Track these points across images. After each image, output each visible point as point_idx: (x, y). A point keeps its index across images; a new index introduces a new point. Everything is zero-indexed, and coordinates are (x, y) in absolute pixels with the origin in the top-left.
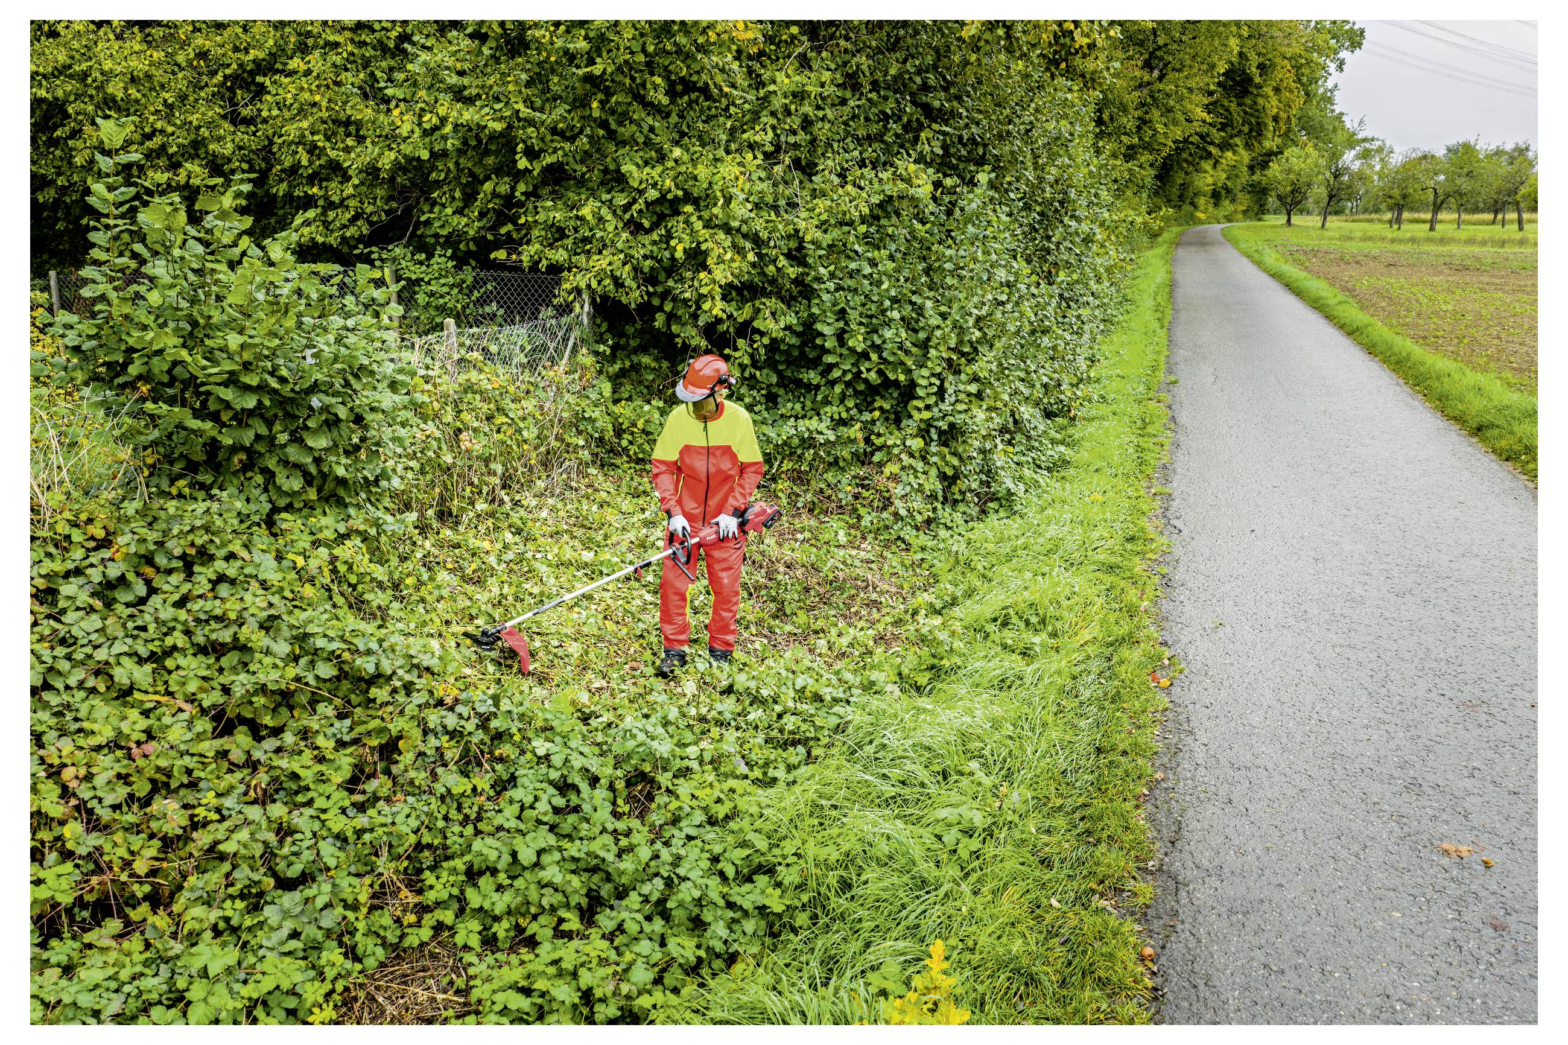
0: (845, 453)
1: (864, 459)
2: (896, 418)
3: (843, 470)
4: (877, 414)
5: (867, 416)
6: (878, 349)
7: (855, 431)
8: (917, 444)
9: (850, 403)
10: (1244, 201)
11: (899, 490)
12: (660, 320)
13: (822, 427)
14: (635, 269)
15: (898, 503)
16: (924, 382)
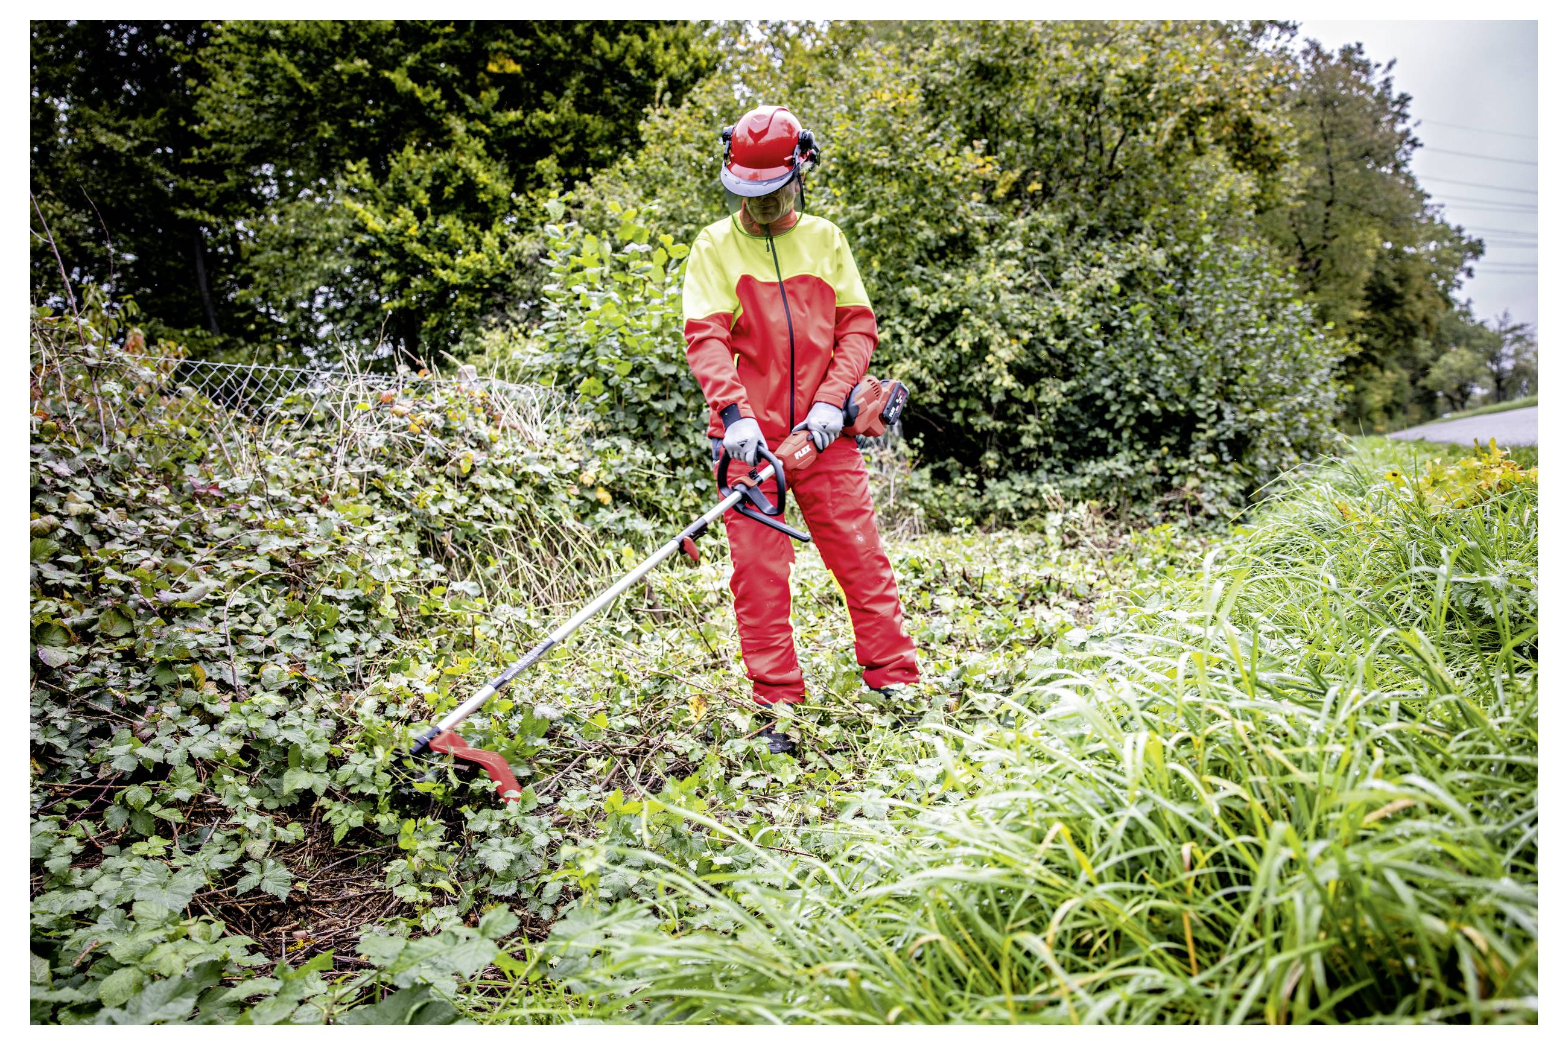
0: (1147, 484)
1: (1165, 487)
2: (1182, 450)
3: (1146, 502)
4: (1165, 449)
5: (1158, 453)
6: (1153, 391)
7: (1150, 466)
8: (1211, 458)
9: (1139, 446)
10: (1416, 411)
11: (1203, 497)
12: (957, 417)
13: (1120, 465)
14: (931, 371)
15: (1206, 506)
16: (1202, 406)
